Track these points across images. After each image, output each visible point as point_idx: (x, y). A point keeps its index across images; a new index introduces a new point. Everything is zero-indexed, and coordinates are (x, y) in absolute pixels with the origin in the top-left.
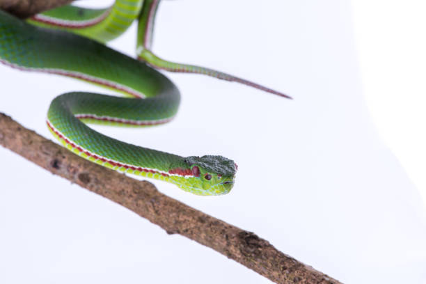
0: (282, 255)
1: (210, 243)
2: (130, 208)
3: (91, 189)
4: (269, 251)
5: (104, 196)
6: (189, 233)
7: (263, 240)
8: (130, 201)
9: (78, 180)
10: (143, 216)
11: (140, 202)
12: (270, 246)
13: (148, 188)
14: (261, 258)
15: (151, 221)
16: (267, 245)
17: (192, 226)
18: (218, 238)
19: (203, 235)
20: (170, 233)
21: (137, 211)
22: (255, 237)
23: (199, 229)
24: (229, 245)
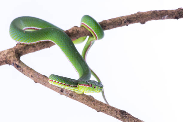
0: (134, 117)
1: (111, 114)
2: (85, 104)
3: (73, 99)
4: (129, 116)
5: (77, 101)
6: (104, 111)
7: (127, 113)
8: (86, 102)
9: (69, 96)
10: (90, 107)
11: (89, 102)
12: (130, 114)
13: (91, 98)
14: (127, 118)
15: (92, 108)
16: (129, 114)
17: (105, 109)
18: (114, 112)
19: (109, 112)
20: (98, 111)
21: (88, 105)
22: (125, 112)
23: (107, 110)
24: (117, 114)
